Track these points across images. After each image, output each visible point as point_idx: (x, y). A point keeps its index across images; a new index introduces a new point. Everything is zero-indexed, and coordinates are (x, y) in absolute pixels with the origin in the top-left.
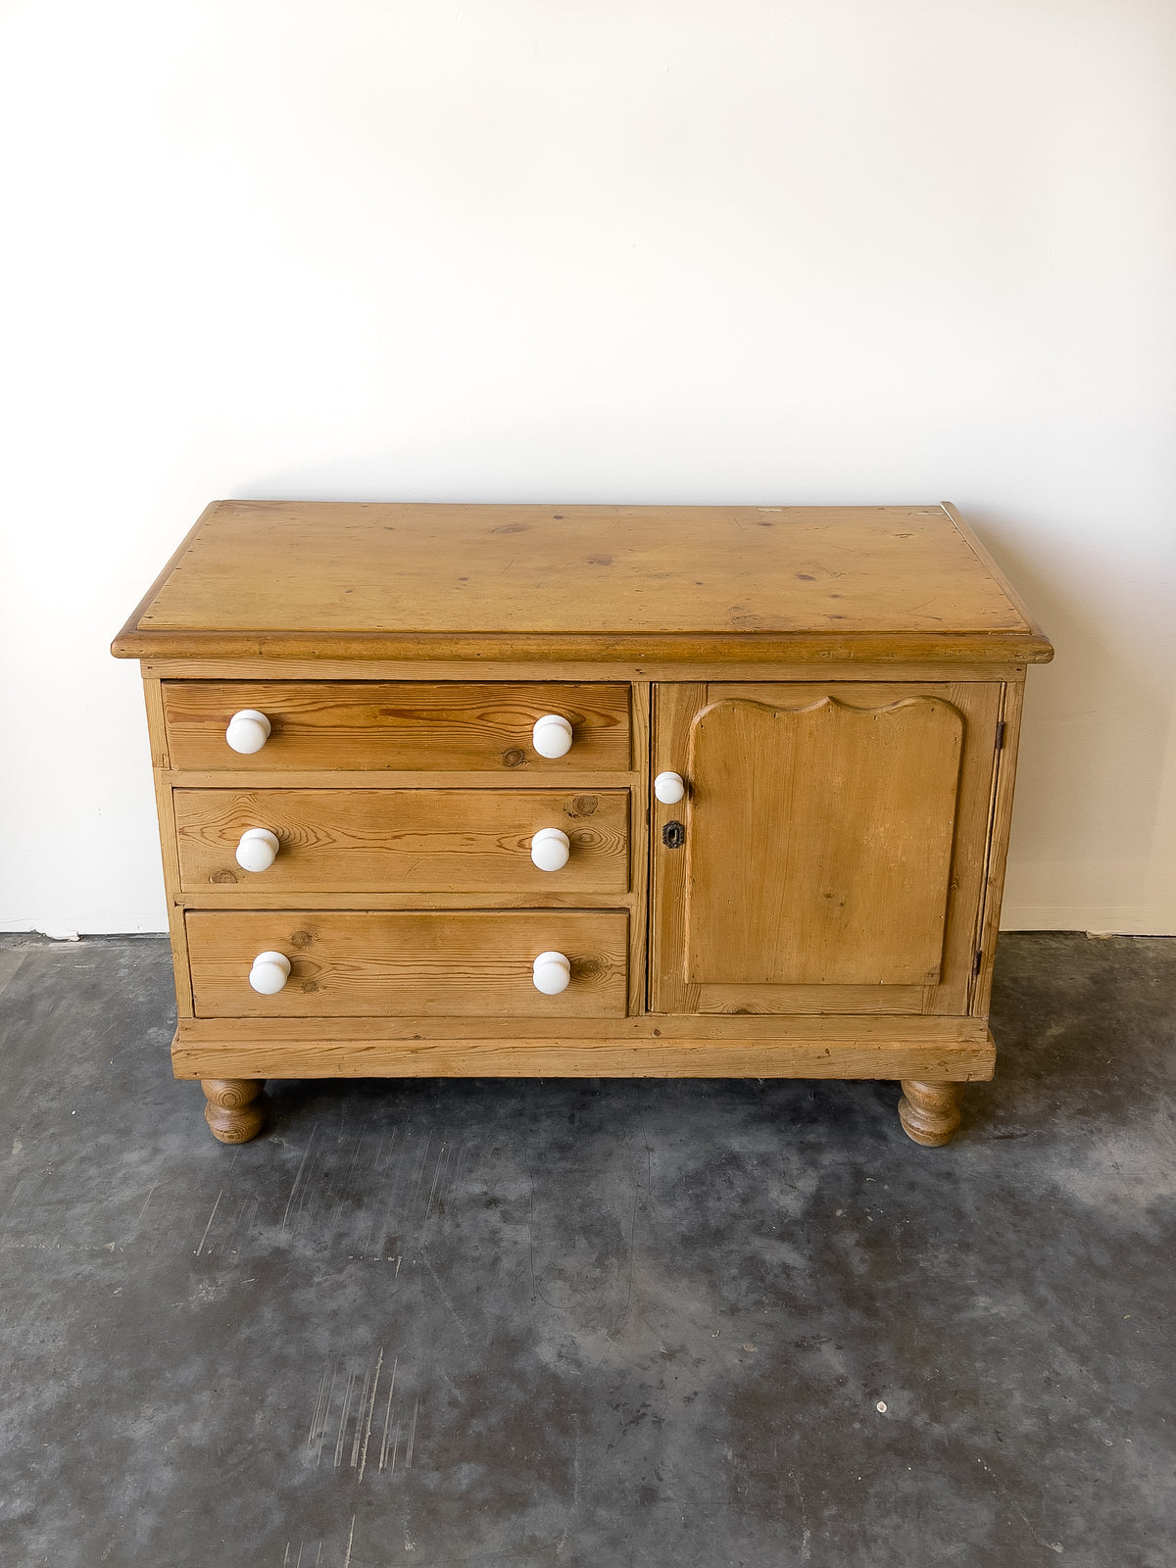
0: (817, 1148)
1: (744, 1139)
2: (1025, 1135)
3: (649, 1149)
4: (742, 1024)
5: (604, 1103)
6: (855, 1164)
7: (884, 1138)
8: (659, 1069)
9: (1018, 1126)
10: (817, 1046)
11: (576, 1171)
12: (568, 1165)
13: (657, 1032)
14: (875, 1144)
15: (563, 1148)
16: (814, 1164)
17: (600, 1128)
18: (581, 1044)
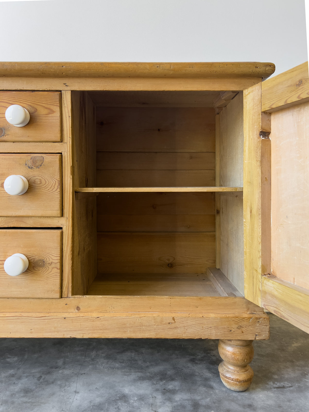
0: (173, 392)
1: (133, 387)
2: (292, 387)
3: (76, 392)
5: (60, 371)
6: (195, 400)
7: (211, 387)
8: (80, 332)
9: (286, 383)
10: (168, 316)
11: (29, 403)
12: (25, 399)
13: (78, 308)
14: (207, 391)
15: (26, 391)
16: (170, 400)
17: (53, 383)
18: (34, 315)
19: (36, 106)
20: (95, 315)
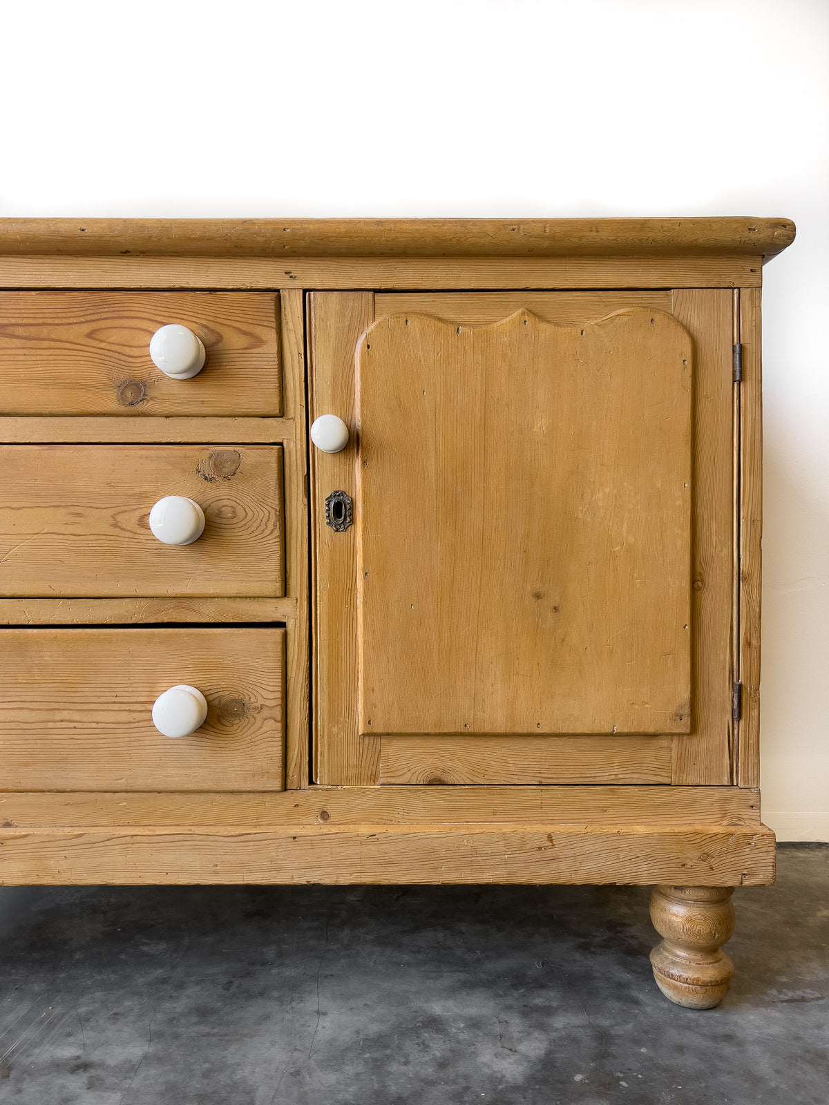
0: (548, 1011)
1: (450, 1003)
2: (821, 998)
3: (319, 1013)
4: (436, 798)
6: (598, 1027)
7: (636, 1002)
8: (329, 870)
9: (809, 991)
10: (536, 830)
11: (214, 1035)
12: (203, 1029)
14: (625, 1008)
15: (203, 1013)
16: (542, 1027)
17: (261, 994)
18: (223, 831)
19: (218, 328)
20: (365, 829)
